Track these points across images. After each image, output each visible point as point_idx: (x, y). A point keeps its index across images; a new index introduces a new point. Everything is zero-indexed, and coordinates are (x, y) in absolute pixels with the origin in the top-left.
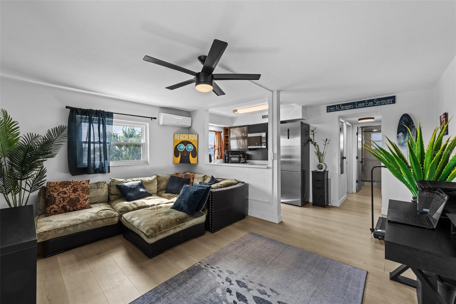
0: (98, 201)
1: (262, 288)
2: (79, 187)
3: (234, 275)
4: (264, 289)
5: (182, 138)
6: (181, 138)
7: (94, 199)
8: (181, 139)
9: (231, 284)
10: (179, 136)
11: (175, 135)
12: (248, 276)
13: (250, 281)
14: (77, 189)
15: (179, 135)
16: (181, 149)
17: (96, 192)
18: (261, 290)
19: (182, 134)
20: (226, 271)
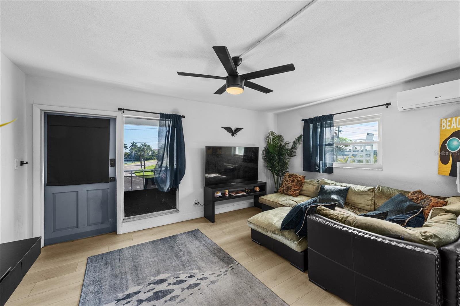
0: (309, 195)
1: (178, 300)
2: (296, 179)
3: (209, 284)
4: (176, 301)
5: (455, 125)
6: (453, 125)
7: (306, 192)
8: (454, 127)
9: (198, 279)
10: (449, 121)
11: (443, 120)
12: (200, 294)
13: (193, 293)
14: (294, 180)
15: (450, 119)
16: (453, 147)
17: (307, 186)
18: (176, 298)
19: (455, 117)
20: (218, 280)
